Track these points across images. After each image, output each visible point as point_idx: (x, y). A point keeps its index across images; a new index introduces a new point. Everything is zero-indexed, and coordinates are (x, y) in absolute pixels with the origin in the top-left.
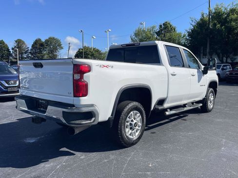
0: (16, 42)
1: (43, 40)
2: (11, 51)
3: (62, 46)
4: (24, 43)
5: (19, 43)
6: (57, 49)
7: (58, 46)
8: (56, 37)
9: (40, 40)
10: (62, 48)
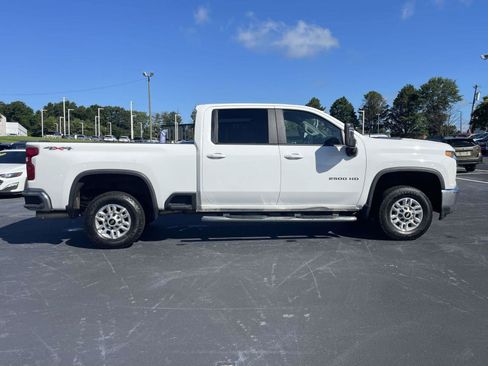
0: (366, 97)
1: (417, 87)
2: (357, 114)
3: (459, 94)
4: (379, 97)
5: (372, 98)
6: (447, 103)
7: (450, 94)
8: (444, 78)
9: (411, 87)
10: (459, 99)
